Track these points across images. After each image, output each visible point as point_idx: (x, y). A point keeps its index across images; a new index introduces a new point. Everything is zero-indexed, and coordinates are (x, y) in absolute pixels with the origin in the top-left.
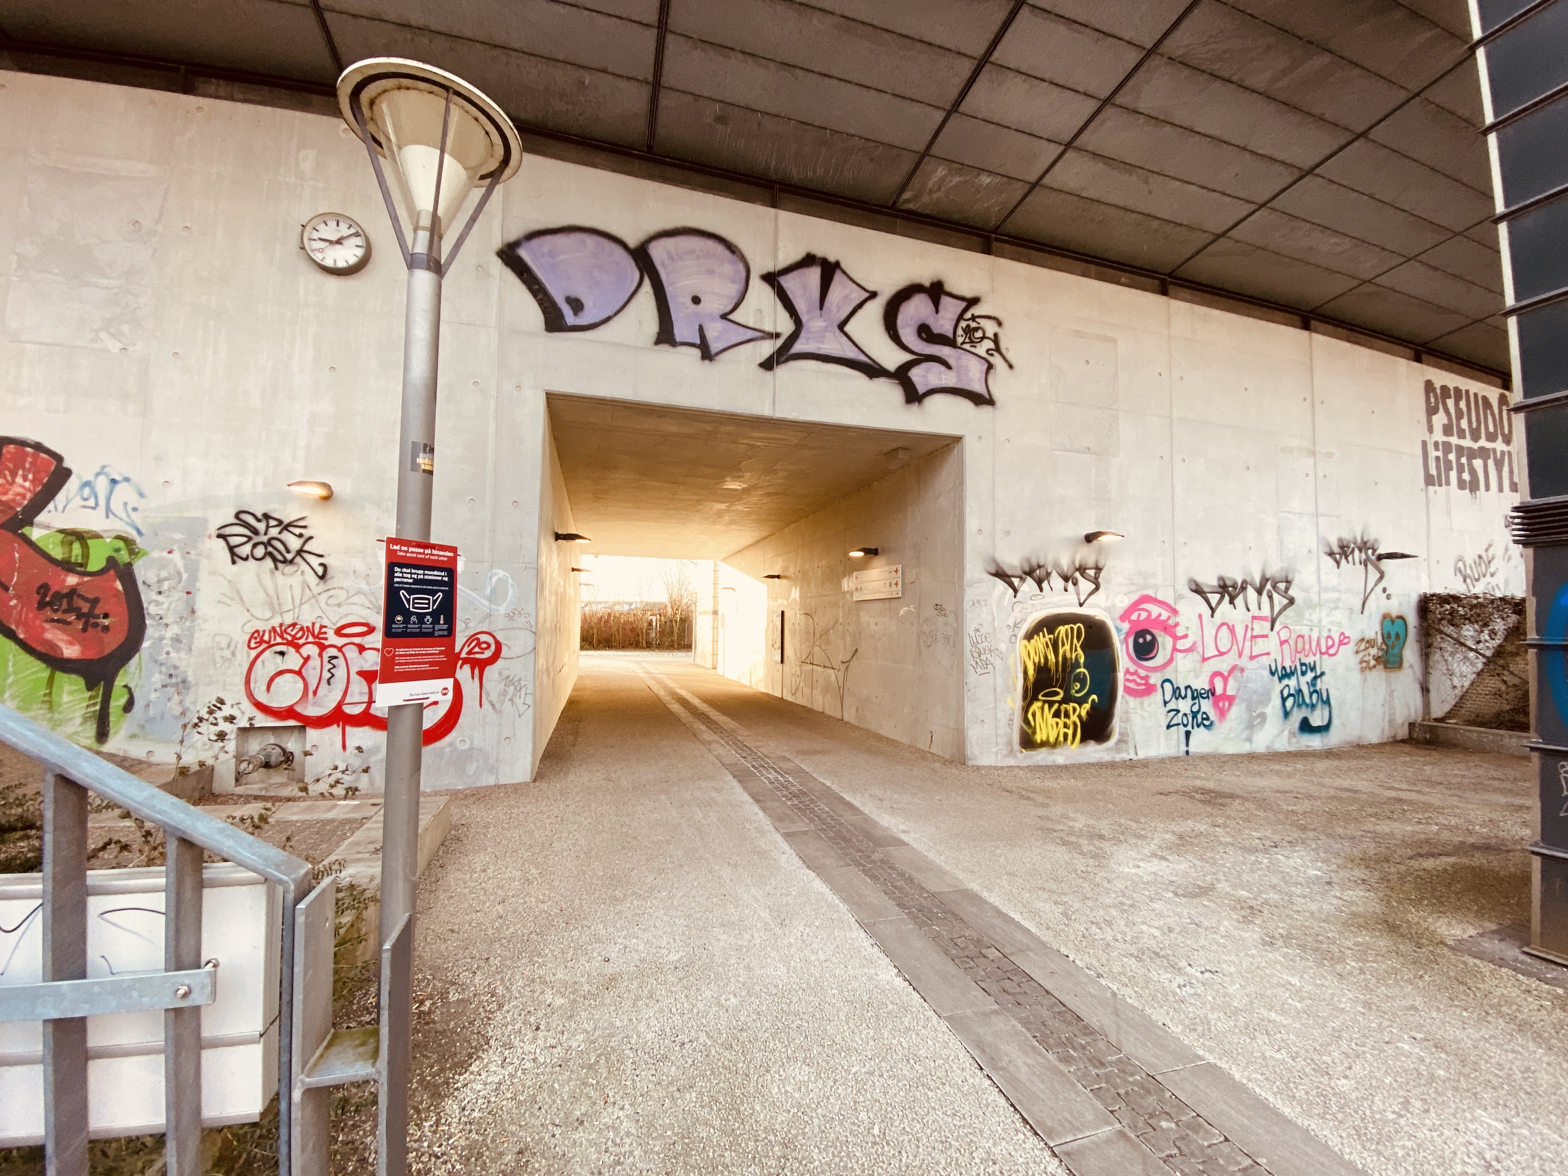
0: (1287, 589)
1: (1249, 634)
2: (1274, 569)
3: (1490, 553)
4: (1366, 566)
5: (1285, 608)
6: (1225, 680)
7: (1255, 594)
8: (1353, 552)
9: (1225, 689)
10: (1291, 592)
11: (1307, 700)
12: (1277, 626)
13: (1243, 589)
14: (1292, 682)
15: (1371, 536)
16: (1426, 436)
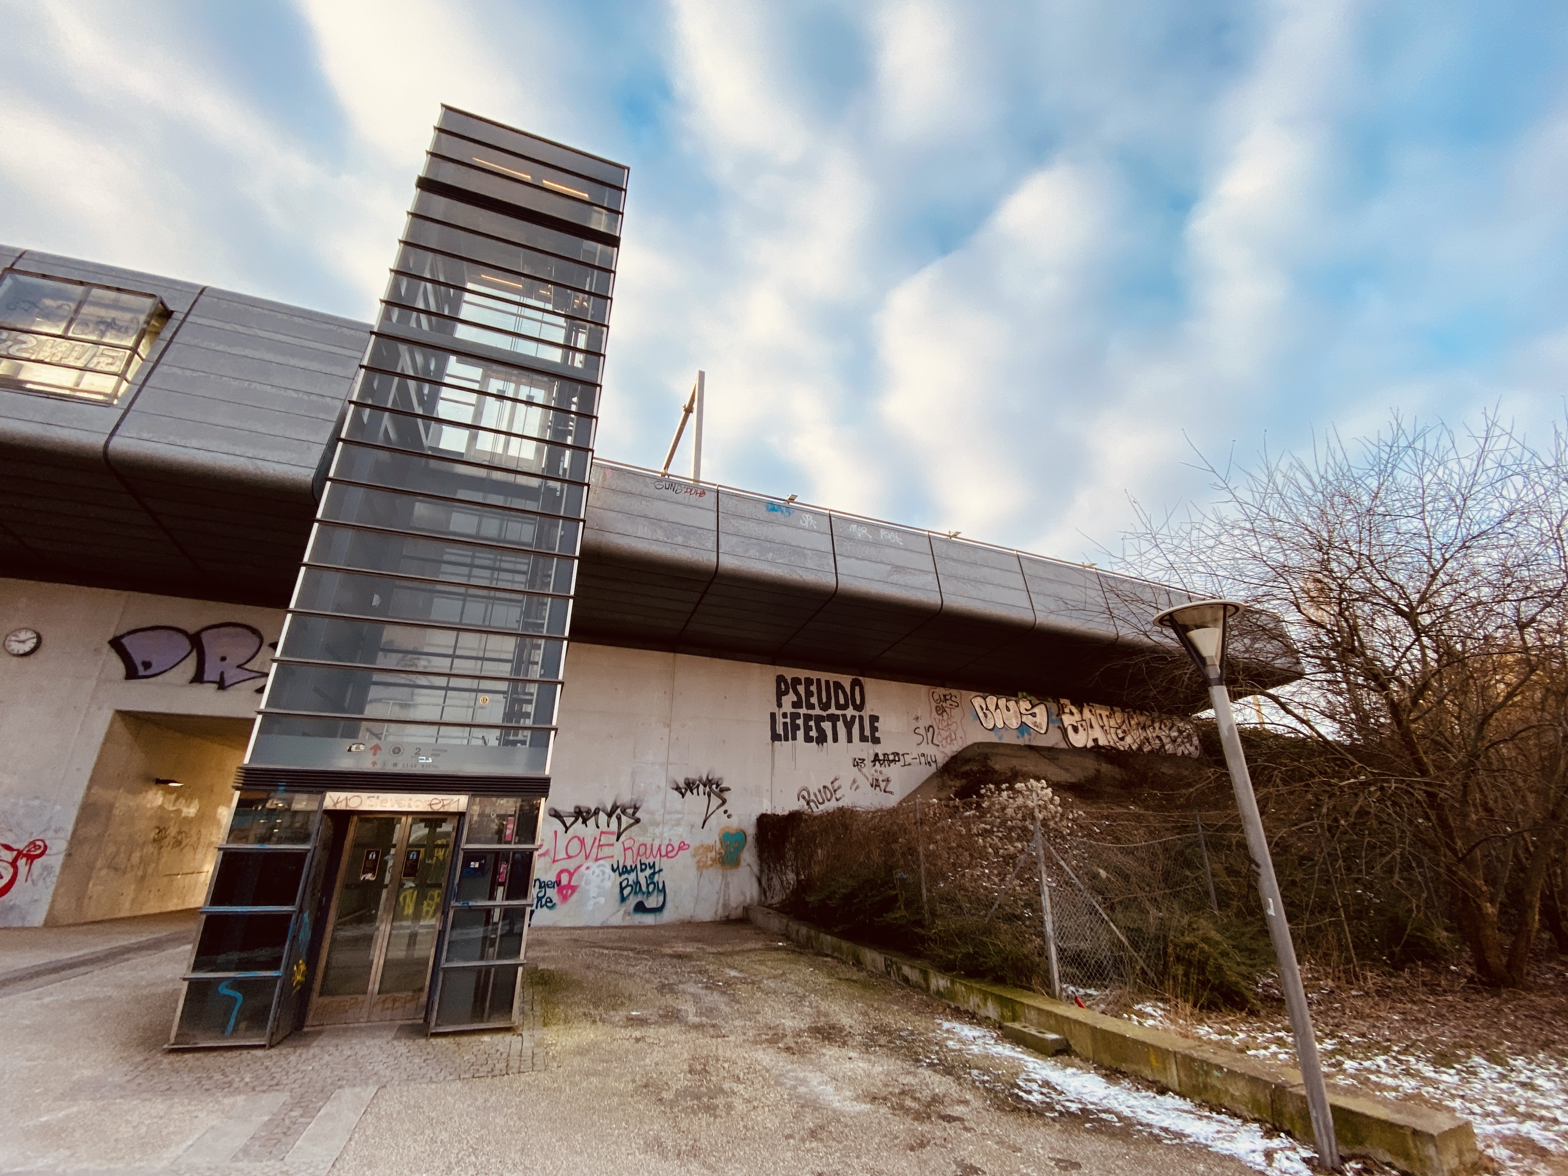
0: (634, 813)
1: (596, 844)
2: (625, 799)
3: (836, 785)
4: (709, 796)
5: (631, 825)
6: (571, 875)
7: (606, 817)
8: (698, 787)
9: (570, 881)
10: (637, 815)
11: (644, 889)
12: (622, 839)
13: (596, 812)
14: (632, 877)
15: (716, 776)
16: (776, 710)
